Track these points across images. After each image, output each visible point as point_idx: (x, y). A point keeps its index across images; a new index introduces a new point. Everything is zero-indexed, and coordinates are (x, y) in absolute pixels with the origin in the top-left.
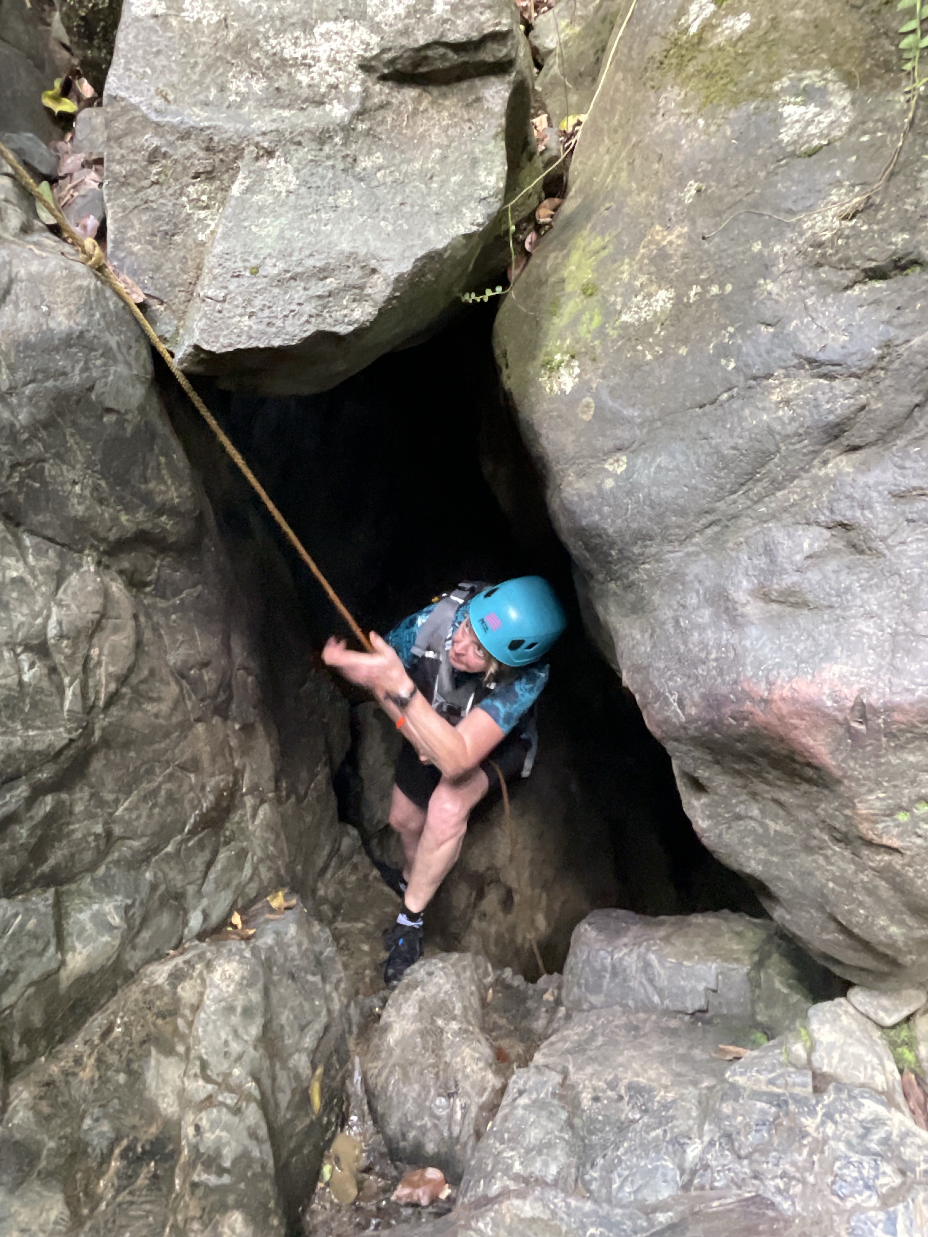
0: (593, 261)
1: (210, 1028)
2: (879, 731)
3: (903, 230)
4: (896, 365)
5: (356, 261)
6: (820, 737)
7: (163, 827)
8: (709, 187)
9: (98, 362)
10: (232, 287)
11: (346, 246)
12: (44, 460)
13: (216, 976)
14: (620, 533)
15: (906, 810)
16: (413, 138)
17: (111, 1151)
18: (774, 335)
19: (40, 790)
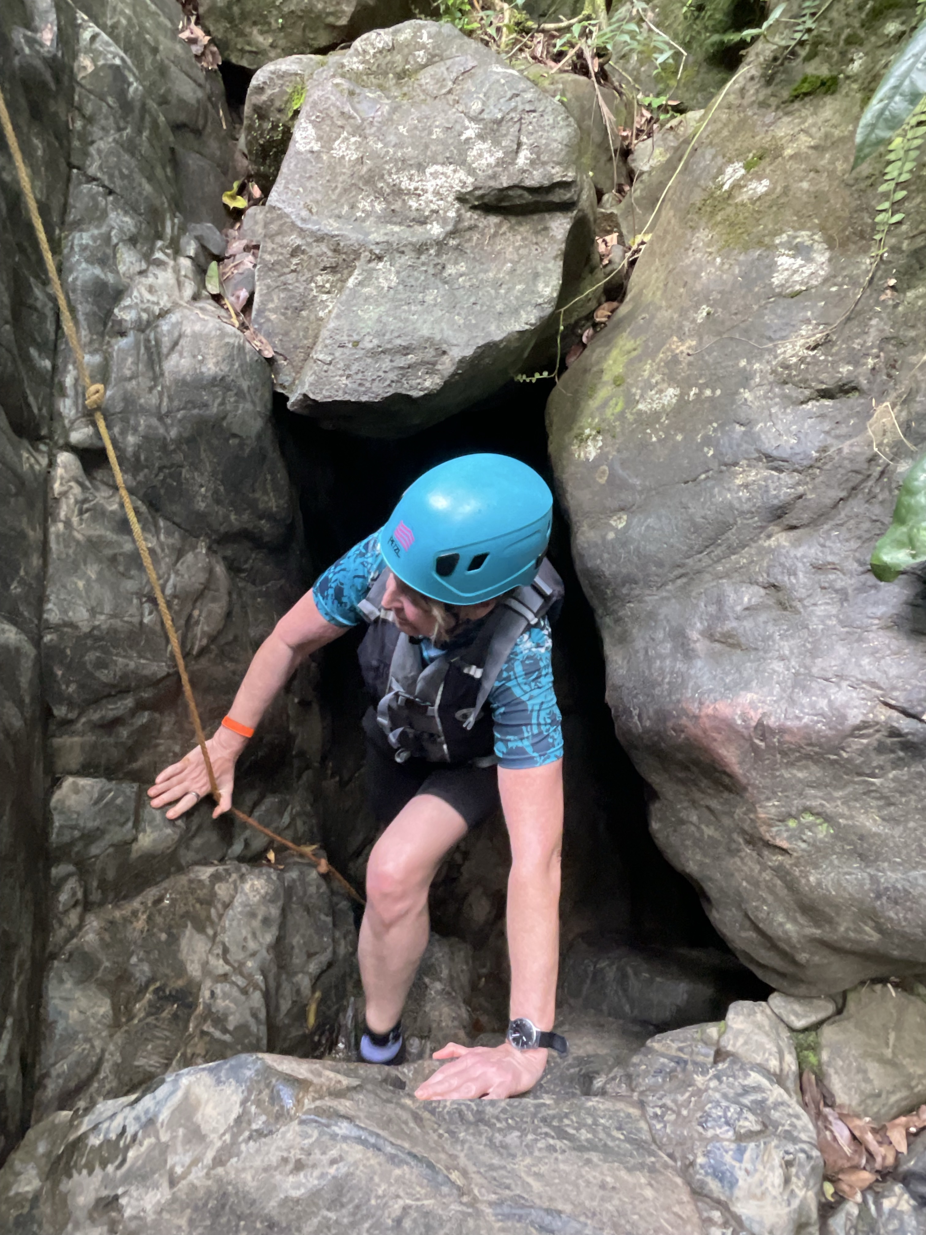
0: (625, 359)
1: (235, 923)
2: (774, 747)
3: (849, 363)
4: (827, 467)
5: (432, 344)
6: (732, 749)
8: (716, 312)
9: (232, 400)
10: (337, 354)
11: (425, 332)
12: (182, 466)
13: (247, 887)
14: (614, 576)
15: (795, 818)
16: (491, 253)
17: (147, 986)
18: (745, 433)
19: (141, 706)
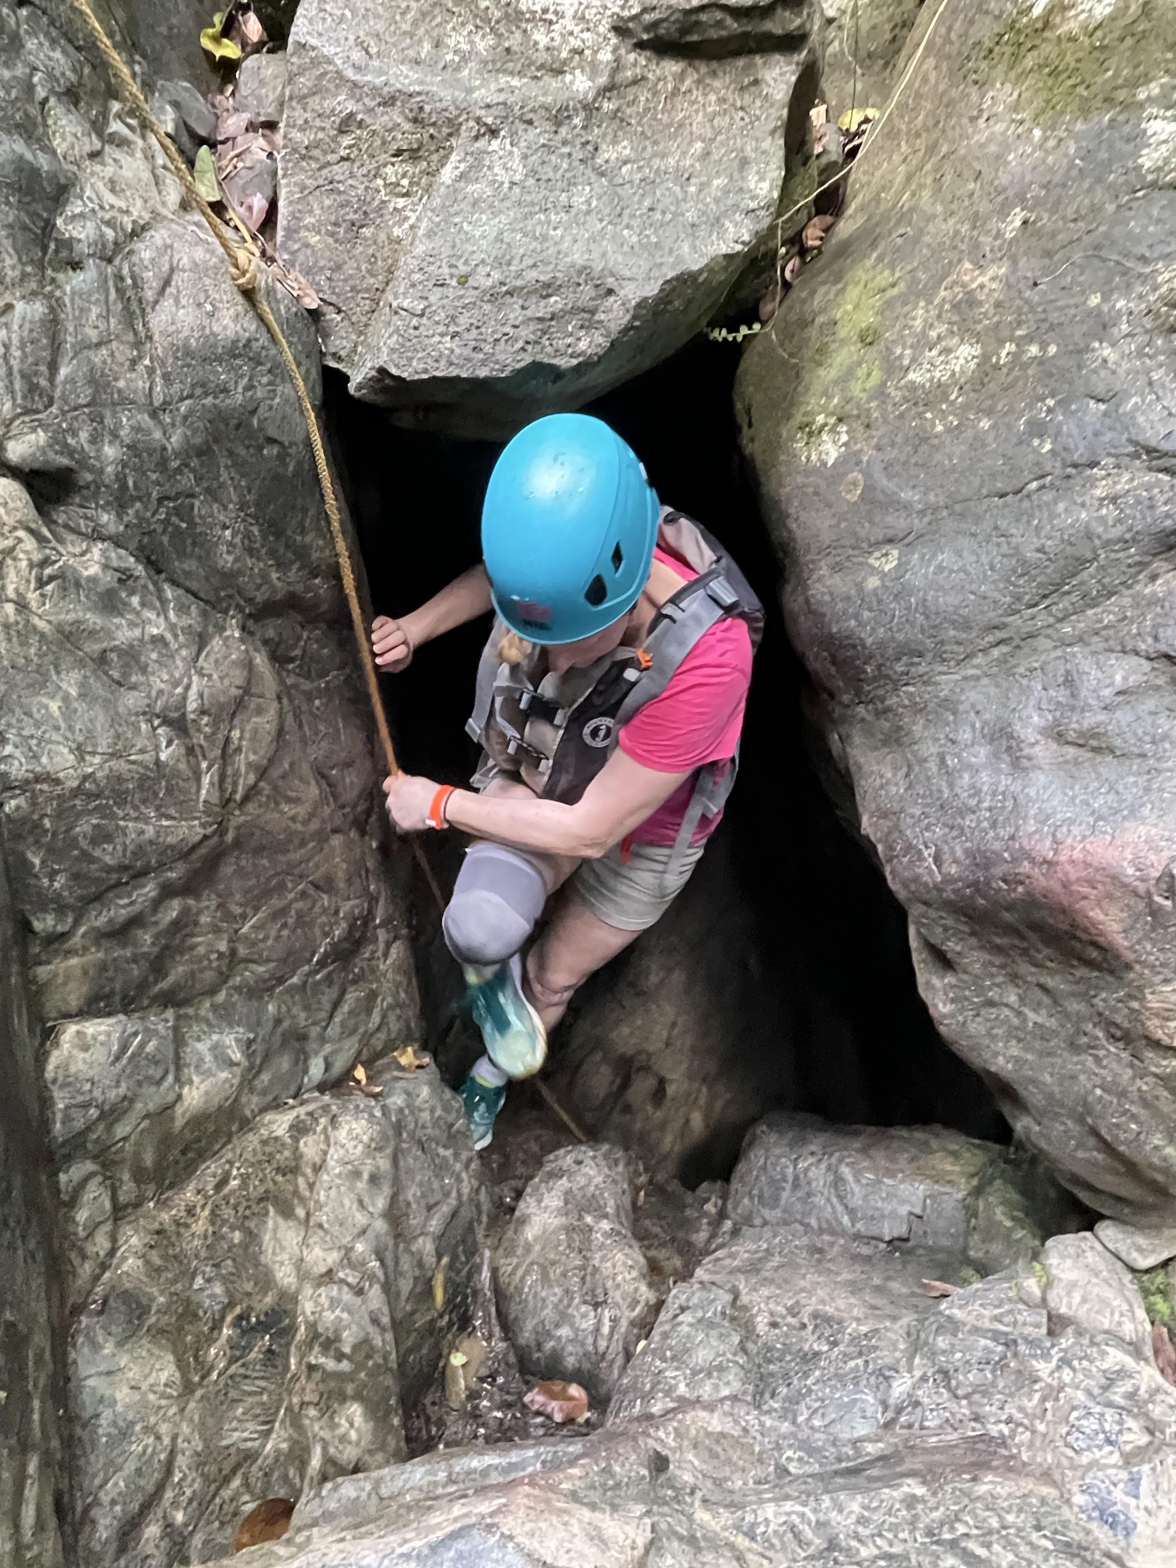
0: (877, 301)
1: (333, 1192)
5: (589, 278)
6: (1114, 910)
7: (290, 953)
8: (1039, 218)
9: (265, 380)
10: (433, 299)
11: (578, 258)
12: (193, 496)
13: (342, 1134)
14: (882, 645)
16: (670, 125)
17: (223, 1318)
18: (1105, 414)
19: (167, 892)
